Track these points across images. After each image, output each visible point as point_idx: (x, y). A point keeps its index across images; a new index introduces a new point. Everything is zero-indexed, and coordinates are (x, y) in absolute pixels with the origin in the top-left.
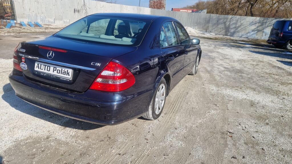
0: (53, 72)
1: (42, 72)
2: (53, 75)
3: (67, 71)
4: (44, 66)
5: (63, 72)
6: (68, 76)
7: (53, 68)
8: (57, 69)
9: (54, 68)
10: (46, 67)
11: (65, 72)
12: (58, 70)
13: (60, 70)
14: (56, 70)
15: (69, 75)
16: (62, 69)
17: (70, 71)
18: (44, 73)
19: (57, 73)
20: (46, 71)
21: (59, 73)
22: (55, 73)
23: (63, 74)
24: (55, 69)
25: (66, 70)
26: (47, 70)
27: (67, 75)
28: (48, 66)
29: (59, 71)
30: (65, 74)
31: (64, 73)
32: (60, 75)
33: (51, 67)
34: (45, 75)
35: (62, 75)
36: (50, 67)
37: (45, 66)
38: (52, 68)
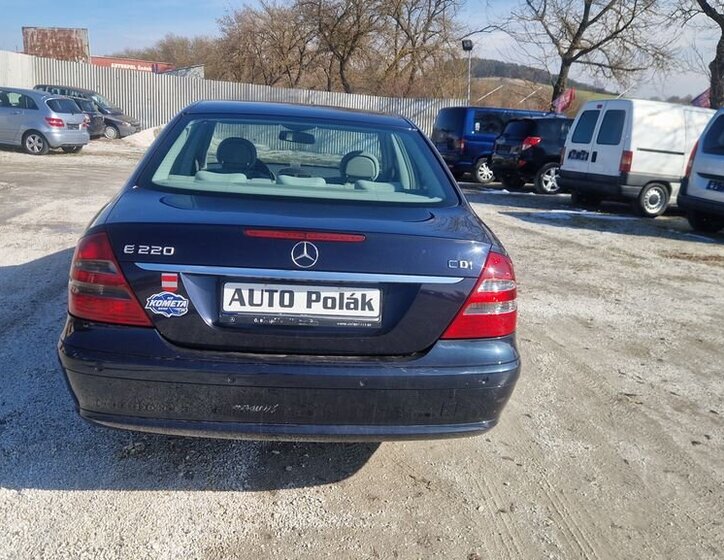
0: (309, 306)
1: (260, 316)
2: (306, 319)
3: (364, 296)
4: (266, 295)
5: (345, 301)
6: (367, 313)
7: (304, 295)
8: (323, 295)
9: (310, 294)
10: (277, 296)
11: (356, 300)
12: (326, 299)
13: (334, 299)
14: (318, 300)
15: (371, 309)
16: (342, 296)
17: (374, 296)
18: (268, 316)
19: (325, 306)
20: (277, 309)
21: (333, 307)
22: (317, 309)
23: (348, 308)
24: (314, 297)
25: (358, 294)
26: (282, 304)
27: (363, 309)
28: (283, 293)
29: (330, 301)
30: (356, 308)
31: (352, 306)
32: (337, 311)
33: (296, 294)
34: (272, 321)
35: (345, 312)
36: (292, 294)
37: (271, 292)
38: (301, 296)
